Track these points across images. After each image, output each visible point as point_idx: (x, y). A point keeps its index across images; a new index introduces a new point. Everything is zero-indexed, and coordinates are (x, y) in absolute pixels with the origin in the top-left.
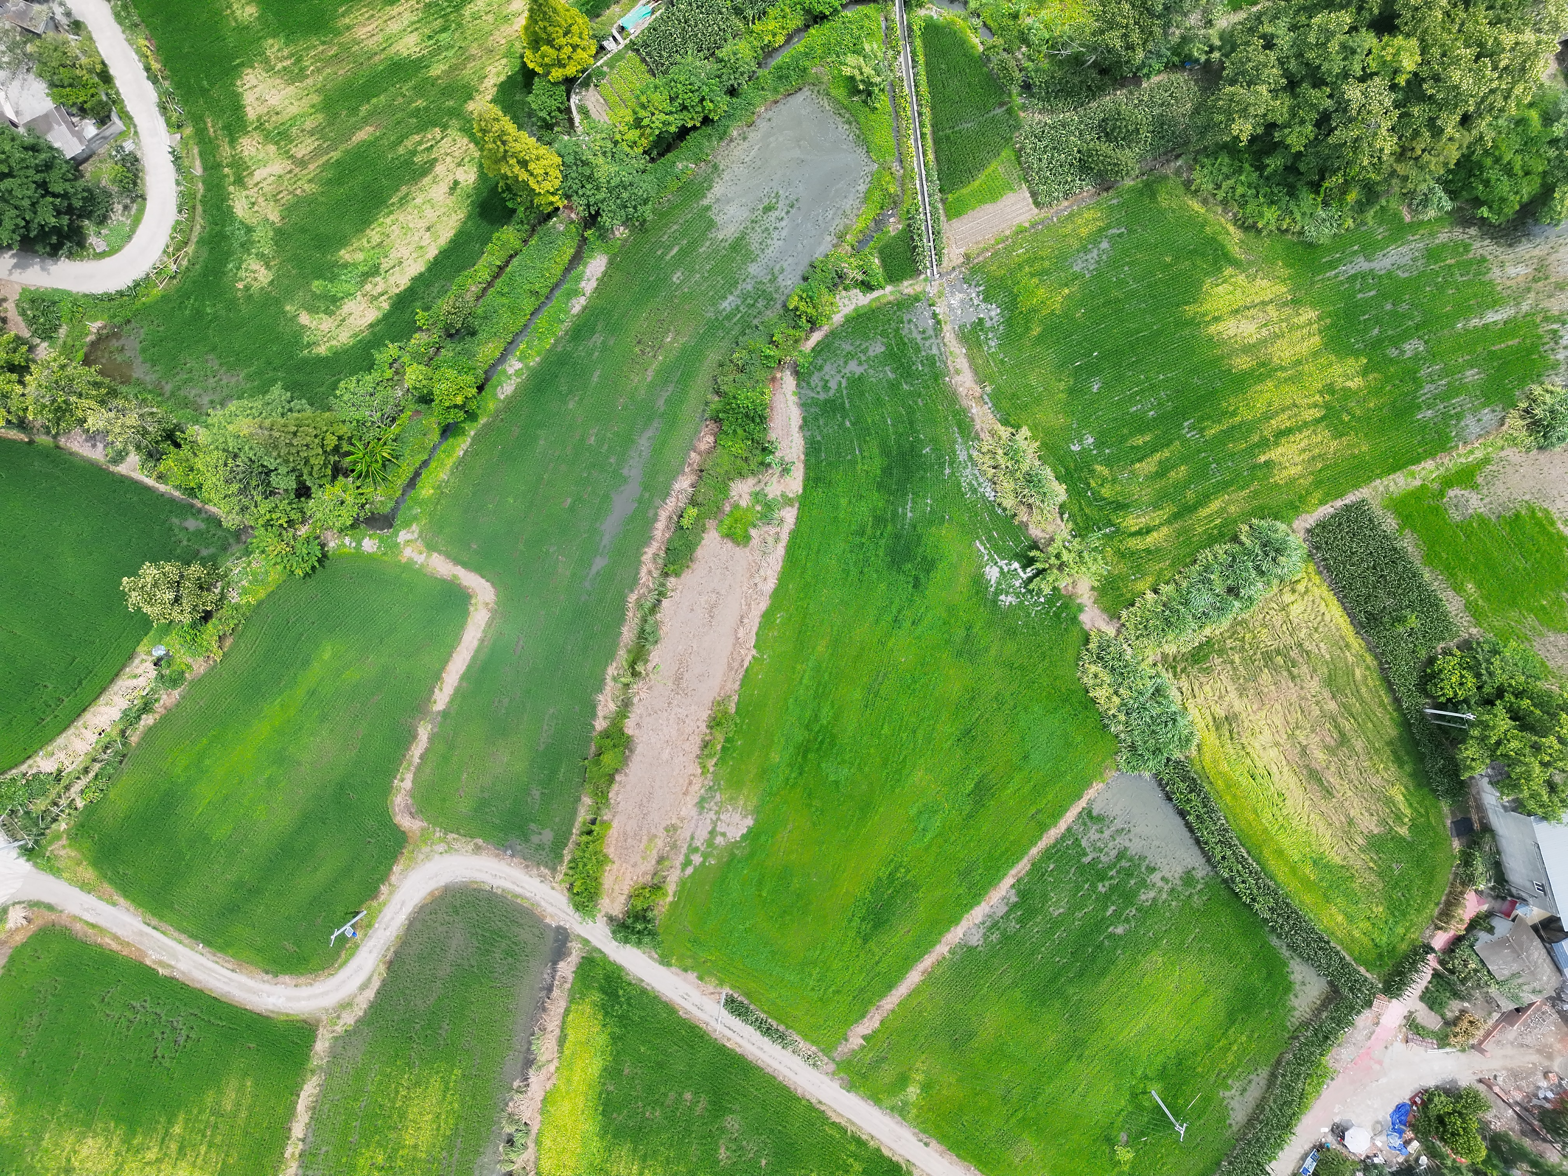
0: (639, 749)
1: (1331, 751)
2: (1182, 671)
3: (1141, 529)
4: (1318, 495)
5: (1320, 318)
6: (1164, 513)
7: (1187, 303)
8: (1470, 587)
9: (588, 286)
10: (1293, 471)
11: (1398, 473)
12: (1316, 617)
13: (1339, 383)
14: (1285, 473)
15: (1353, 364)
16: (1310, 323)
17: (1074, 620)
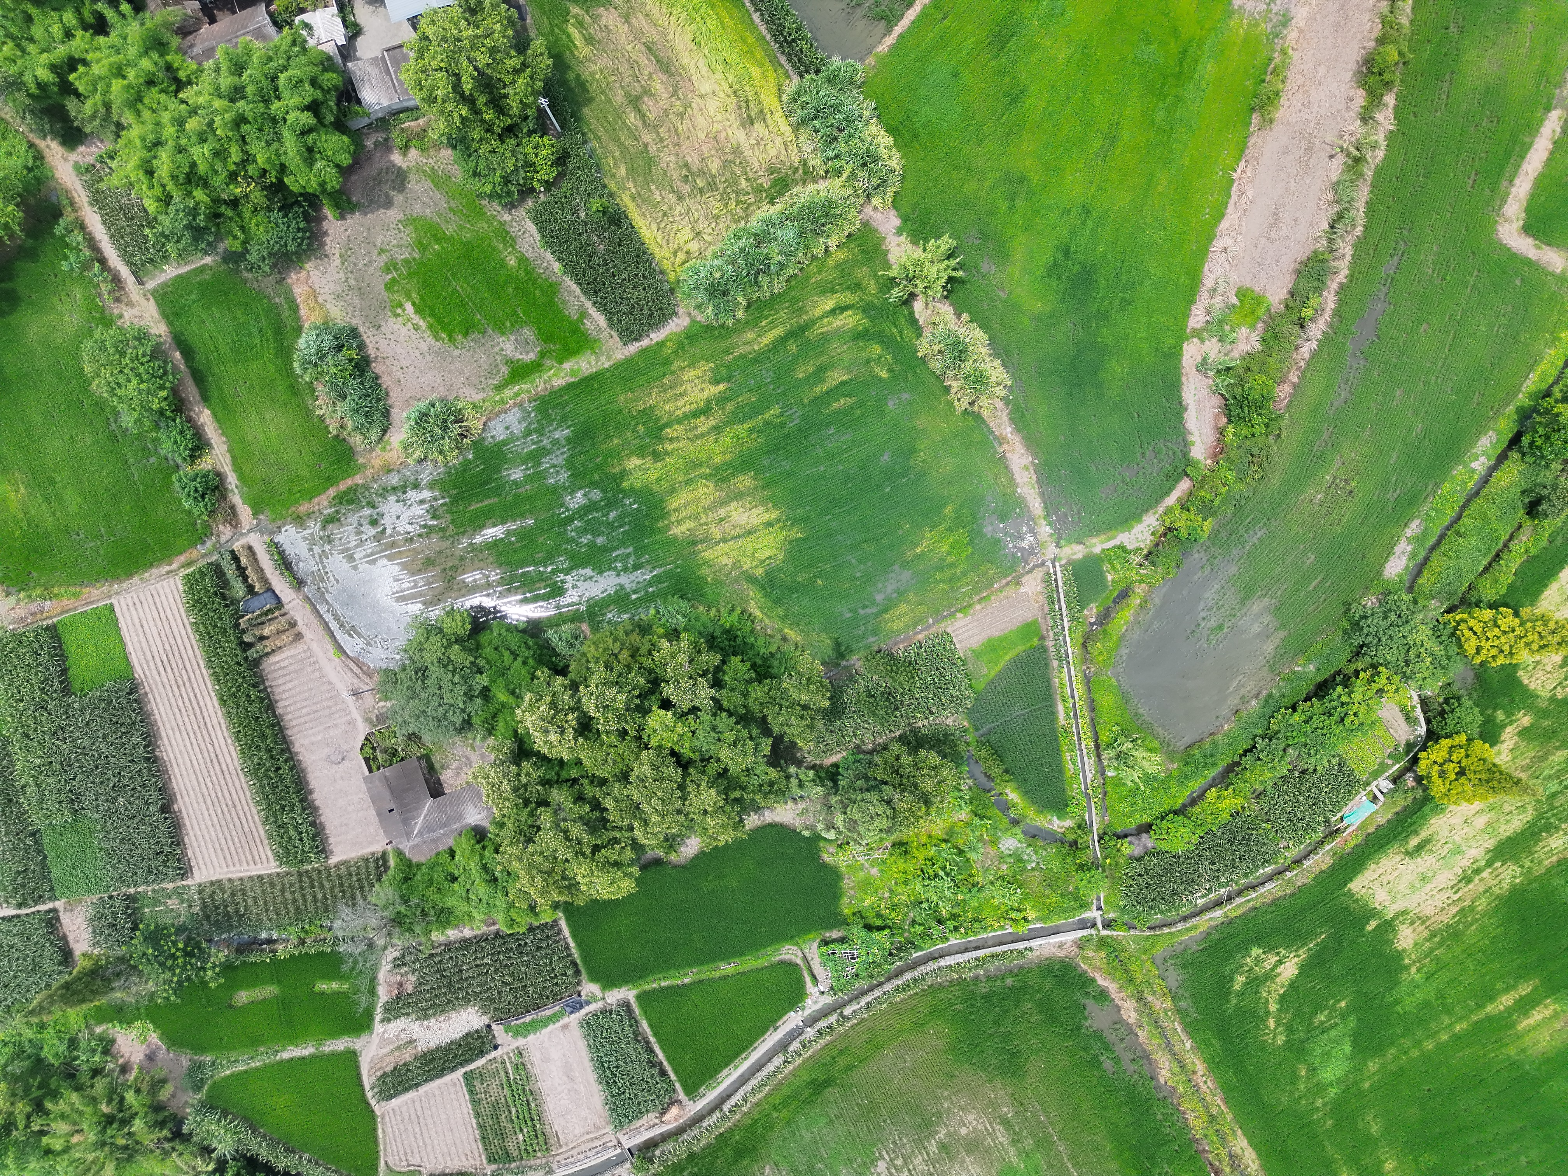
0: (1350, 74)
1: (647, 92)
2: (797, 169)
3: (841, 313)
4: (667, 351)
5: (668, 527)
6: (818, 330)
7: (798, 540)
8: (512, 261)
9: (1403, 548)
10: (690, 374)
11: (587, 373)
12: (665, 228)
13: (649, 462)
14: (699, 372)
15: (634, 481)
16: (679, 522)
17: (905, 219)
